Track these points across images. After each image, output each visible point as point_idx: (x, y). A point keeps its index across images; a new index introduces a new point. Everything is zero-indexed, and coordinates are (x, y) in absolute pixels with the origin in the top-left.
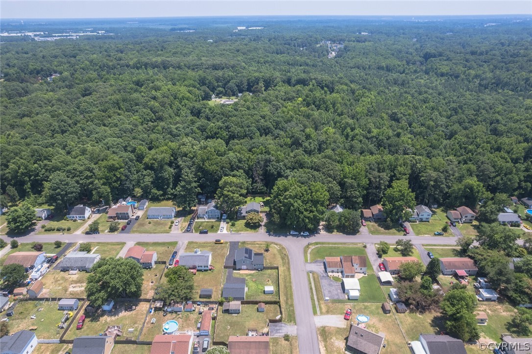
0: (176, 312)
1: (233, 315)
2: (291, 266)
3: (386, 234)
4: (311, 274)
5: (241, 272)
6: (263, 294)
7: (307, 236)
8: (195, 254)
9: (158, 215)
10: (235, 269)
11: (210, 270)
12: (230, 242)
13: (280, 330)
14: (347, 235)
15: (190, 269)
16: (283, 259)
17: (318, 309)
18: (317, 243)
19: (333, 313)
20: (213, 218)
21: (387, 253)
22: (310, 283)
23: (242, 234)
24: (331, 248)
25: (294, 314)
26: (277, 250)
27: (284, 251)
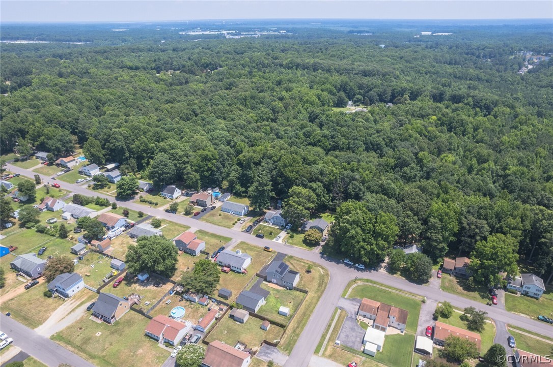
0: (191, 301)
1: (237, 322)
2: (323, 296)
3: (462, 294)
4: (339, 311)
5: (270, 285)
6: (276, 313)
7: (361, 270)
8: (235, 254)
9: (230, 210)
10: (265, 280)
11: (243, 273)
12: (278, 253)
13: (269, 354)
14: (409, 282)
15: (225, 266)
16: (320, 285)
17: (322, 349)
18: (368, 281)
19: (336, 360)
20: (277, 225)
21: (447, 318)
22: (332, 320)
23: (294, 249)
24: (381, 291)
25: (295, 344)
26: (319, 274)
27: (326, 278)
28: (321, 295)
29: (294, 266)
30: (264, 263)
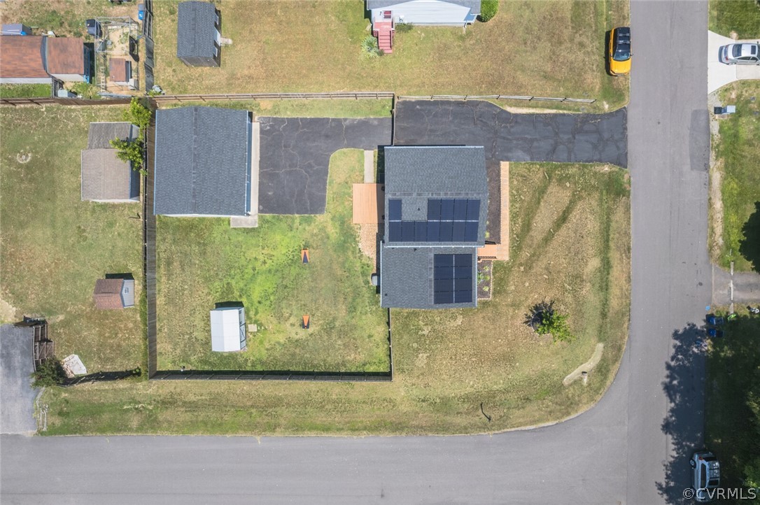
2: (415, 441)
12: (622, 115)
16: (482, 402)
25: (102, 431)
26: (554, 370)
27: (541, 410)
28: (418, 430)
29: (547, 239)
30: (505, 87)
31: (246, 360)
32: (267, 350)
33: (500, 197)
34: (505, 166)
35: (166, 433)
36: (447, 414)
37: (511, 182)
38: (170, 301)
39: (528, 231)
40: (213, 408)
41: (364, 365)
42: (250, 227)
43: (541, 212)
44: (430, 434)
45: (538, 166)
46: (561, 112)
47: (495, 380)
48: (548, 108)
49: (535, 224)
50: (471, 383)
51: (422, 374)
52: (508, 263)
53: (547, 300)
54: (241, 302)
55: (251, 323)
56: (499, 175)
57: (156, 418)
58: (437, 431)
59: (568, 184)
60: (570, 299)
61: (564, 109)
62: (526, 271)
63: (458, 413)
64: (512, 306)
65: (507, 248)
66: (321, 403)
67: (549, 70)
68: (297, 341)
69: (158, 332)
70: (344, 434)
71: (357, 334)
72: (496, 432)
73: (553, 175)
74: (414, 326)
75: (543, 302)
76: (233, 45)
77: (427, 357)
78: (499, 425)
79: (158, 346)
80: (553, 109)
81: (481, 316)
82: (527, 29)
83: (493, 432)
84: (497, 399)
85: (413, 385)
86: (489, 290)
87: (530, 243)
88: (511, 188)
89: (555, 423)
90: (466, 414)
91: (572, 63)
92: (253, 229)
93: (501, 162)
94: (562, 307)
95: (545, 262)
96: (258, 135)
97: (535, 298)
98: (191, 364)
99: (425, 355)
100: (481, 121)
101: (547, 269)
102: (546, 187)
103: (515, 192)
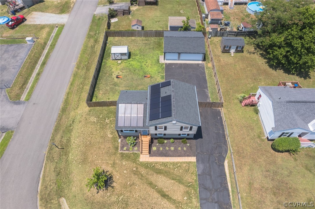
2: (55, 116)
4: (23, 98)
16: (64, 148)
22: (38, 74)
26: (71, 189)
27: (50, 182)
28: (60, 118)
29: (151, 184)
30: (238, 160)
31: (107, 60)
32: (110, 66)
33: (176, 157)
34: (193, 159)
35: (85, 40)
36: (64, 131)
37: (184, 163)
38: (133, 40)
39: (156, 173)
40: (91, 52)
41: (96, 97)
42: (160, 61)
43: (168, 180)
44: (56, 123)
45: (195, 178)
46: (231, 194)
47: (74, 155)
48: (231, 185)
49: (160, 177)
50: (76, 142)
51: (86, 119)
52: (138, 161)
53: (114, 184)
54: (130, 58)
55: (121, 61)
56: (188, 156)
57: (91, 38)
58: (56, 126)
59: (185, 198)
60: (113, 199)
61: (233, 196)
62: (133, 171)
63: (62, 137)
64: (114, 163)
65: (147, 160)
66: (84, 83)
67: (255, 186)
68: (112, 74)
69: (122, 37)
70: (67, 90)
71: (111, 94)
72: (46, 155)
73: (190, 188)
74: (111, 116)
75: (113, 182)
76: (231, 56)
77: (94, 122)
78: (49, 157)
79: (117, 37)
80: (232, 188)
81: (111, 146)
82: (276, 172)
83: (46, 154)
84: (64, 157)
85: (82, 116)
86: (125, 151)
87: (150, 173)
88: (181, 163)
89: (39, 190)
90: (61, 140)
91: (264, 202)
92: (159, 61)
93: (195, 157)
94: (109, 194)
95: (138, 183)
96: (197, 63)
97: (116, 177)
98: (109, 45)
99: (95, 121)
100: (217, 147)
101: (133, 184)
102: (183, 184)
103: (179, 165)
